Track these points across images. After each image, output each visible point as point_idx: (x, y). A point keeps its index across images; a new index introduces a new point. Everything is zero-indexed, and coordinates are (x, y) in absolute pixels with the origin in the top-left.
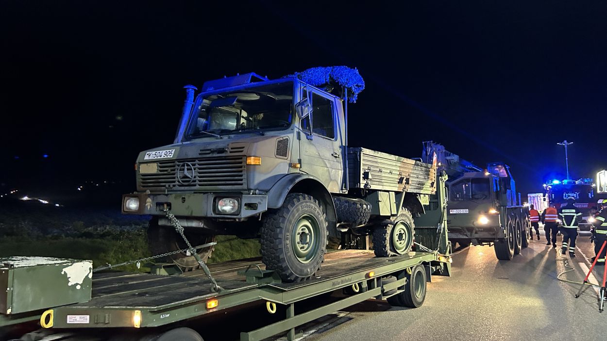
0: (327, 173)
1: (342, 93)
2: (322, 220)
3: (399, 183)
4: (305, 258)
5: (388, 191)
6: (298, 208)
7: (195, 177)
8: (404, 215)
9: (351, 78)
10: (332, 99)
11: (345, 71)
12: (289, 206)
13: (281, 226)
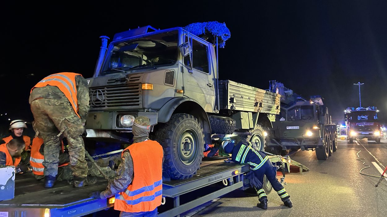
0: (204, 98)
1: (214, 41)
2: (200, 133)
3: (255, 106)
4: (187, 161)
5: (247, 112)
6: (182, 124)
7: (104, 100)
8: (258, 130)
9: (221, 29)
10: (207, 45)
11: (216, 25)
12: (175, 123)
13: (170, 138)
